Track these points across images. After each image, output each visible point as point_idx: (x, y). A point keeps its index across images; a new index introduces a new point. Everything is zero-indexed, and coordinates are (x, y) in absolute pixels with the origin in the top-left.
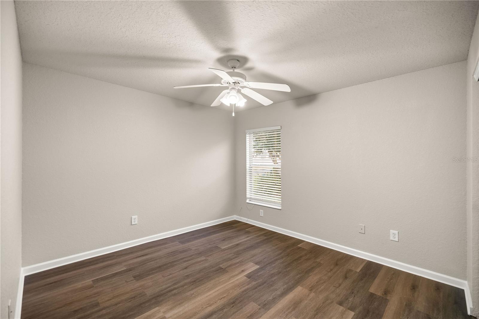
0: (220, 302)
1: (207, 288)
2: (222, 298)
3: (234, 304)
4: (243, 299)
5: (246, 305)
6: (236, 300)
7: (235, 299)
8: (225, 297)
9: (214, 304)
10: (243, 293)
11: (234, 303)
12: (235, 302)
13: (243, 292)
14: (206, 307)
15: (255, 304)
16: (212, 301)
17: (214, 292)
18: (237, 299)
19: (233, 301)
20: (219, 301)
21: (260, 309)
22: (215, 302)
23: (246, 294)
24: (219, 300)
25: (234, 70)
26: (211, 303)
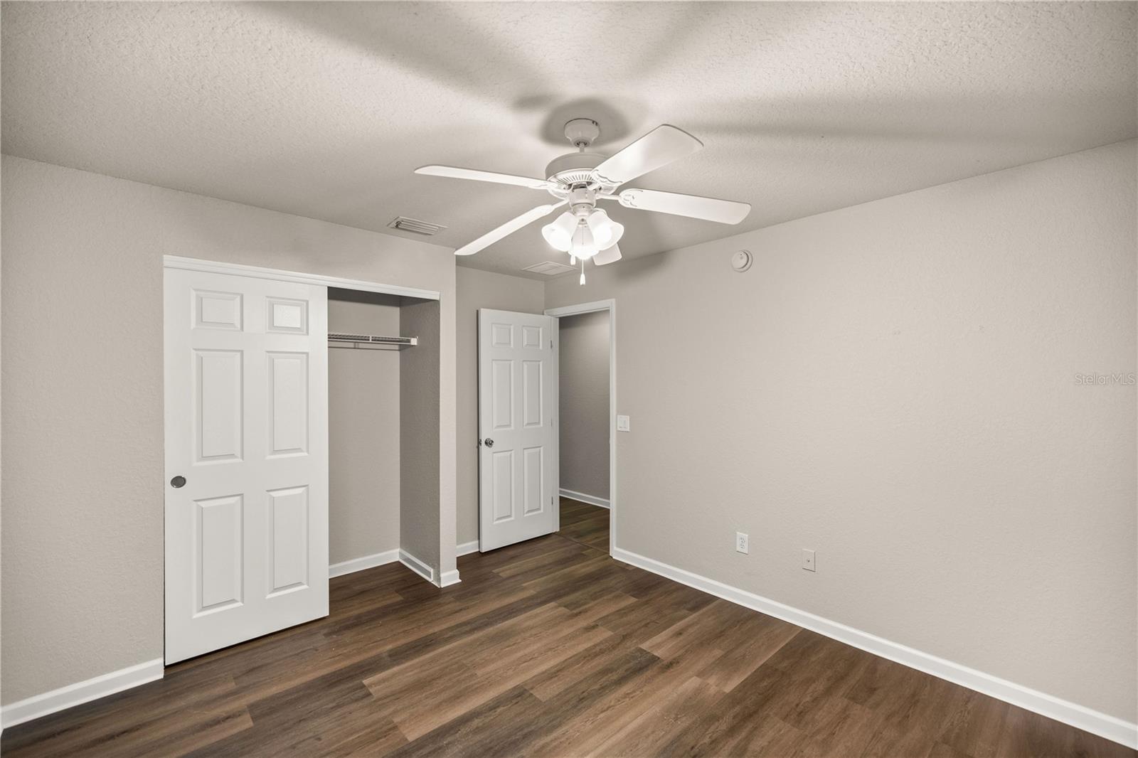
0: (611, 702)
1: (649, 735)
2: (608, 709)
3: (581, 697)
4: (562, 707)
5: (558, 695)
6: (577, 706)
7: (578, 708)
8: (602, 712)
9: (622, 698)
10: (560, 722)
11: (581, 700)
12: (578, 702)
13: (560, 725)
14: (634, 691)
15: (538, 697)
16: (627, 704)
17: (629, 723)
18: (575, 707)
19: (582, 702)
20: (612, 704)
21: (532, 689)
22: (619, 701)
23: (553, 720)
24: (612, 706)
25: (582, 150)
26: (628, 699)
